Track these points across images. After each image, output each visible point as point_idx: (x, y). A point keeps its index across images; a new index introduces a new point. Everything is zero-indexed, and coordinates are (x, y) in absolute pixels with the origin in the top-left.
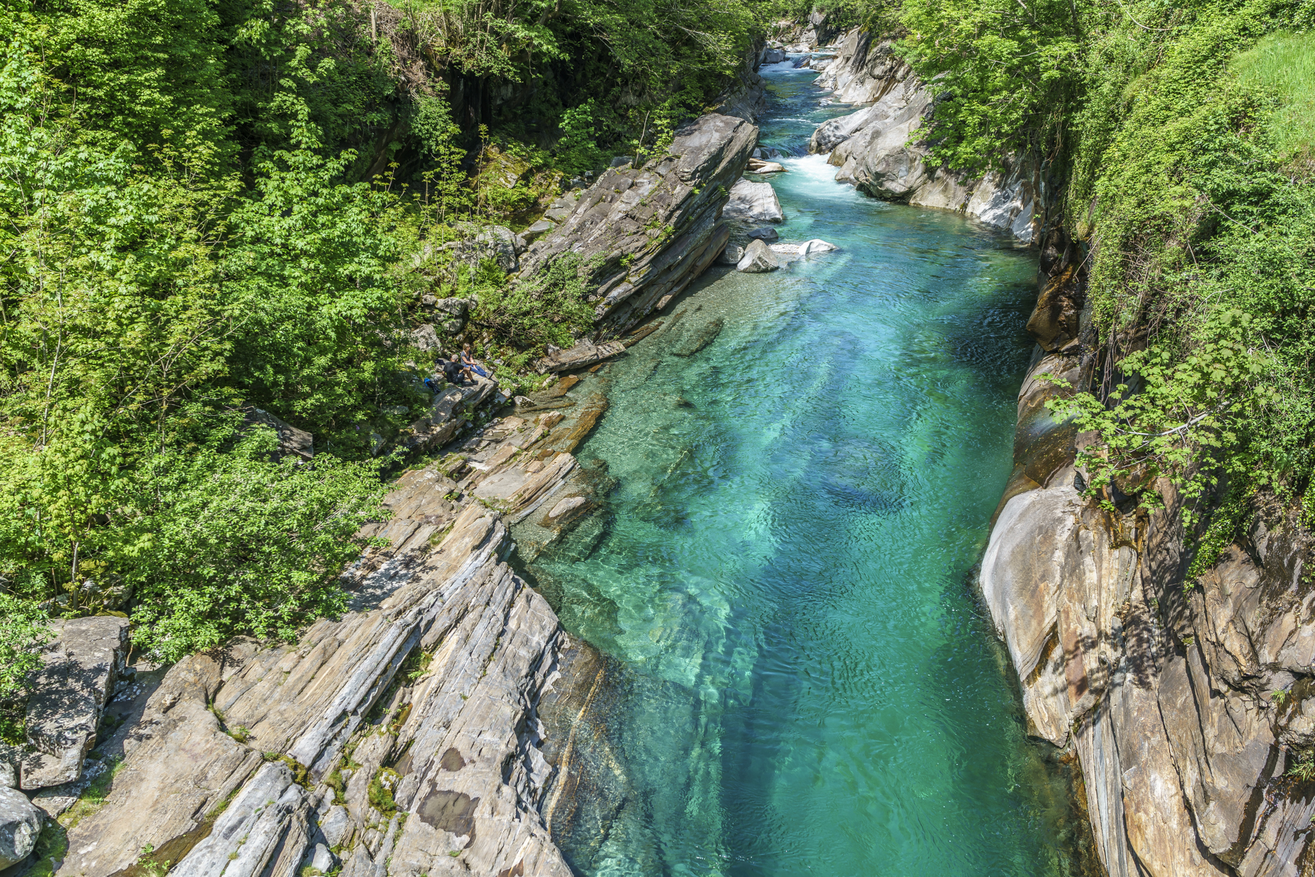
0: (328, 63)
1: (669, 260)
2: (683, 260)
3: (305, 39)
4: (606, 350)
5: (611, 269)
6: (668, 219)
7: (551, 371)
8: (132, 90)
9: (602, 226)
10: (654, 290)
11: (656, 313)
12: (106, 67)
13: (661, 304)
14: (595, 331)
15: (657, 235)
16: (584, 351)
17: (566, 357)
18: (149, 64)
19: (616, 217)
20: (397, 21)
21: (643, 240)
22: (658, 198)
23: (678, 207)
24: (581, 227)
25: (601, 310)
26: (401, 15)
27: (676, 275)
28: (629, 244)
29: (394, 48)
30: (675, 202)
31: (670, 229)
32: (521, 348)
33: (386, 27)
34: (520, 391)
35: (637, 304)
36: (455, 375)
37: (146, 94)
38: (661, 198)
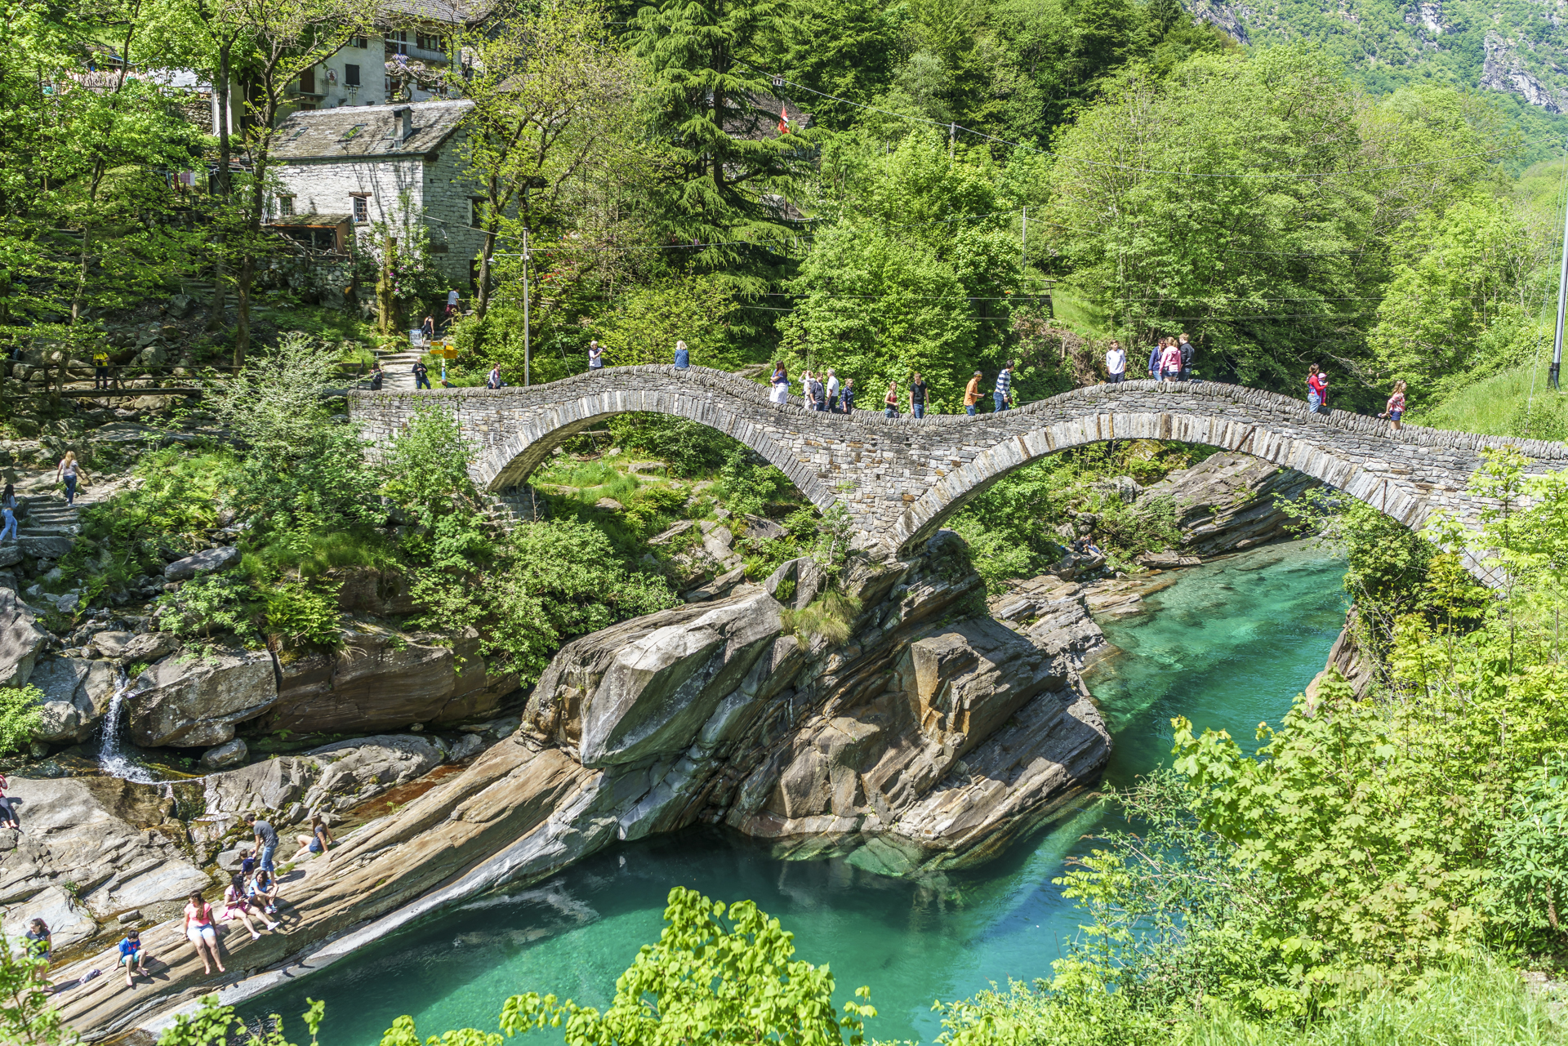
0: (1031, 369)
1: (1251, 516)
2: (1265, 519)
3: (1020, 356)
4: (1185, 561)
5: (1200, 512)
6: (1253, 487)
7: (1144, 564)
8: (937, 378)
9: (1201, 486)
10: (1236, 535)
11: (1235, 550)
12: (928, 367)
13: (1240, 544)
14: (1180, 547)
15: (1242, 497)
16: (1171, 557)
17: (1155, 558)
18: (946, 367)
19: (1212, 481)
20: (1080, 345)
21: (1230, 499)
22: (1249, 473)
23: (1263, 480)
24: (1185, 485)
25: (1188, 538)
26: (1083, 342)
27: (1258, 528)
28: (1218, 500)
29: (1076, 362)
30: (1260, 476)
31: (1254, 493)
32: (1125, 547)
33: (1071, 349)
34: (1119, 570)
35: (1220, 541)
36: (1079, 548)
37: (942, 381)
38: (1251, 473)
